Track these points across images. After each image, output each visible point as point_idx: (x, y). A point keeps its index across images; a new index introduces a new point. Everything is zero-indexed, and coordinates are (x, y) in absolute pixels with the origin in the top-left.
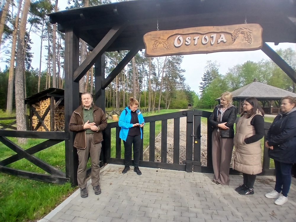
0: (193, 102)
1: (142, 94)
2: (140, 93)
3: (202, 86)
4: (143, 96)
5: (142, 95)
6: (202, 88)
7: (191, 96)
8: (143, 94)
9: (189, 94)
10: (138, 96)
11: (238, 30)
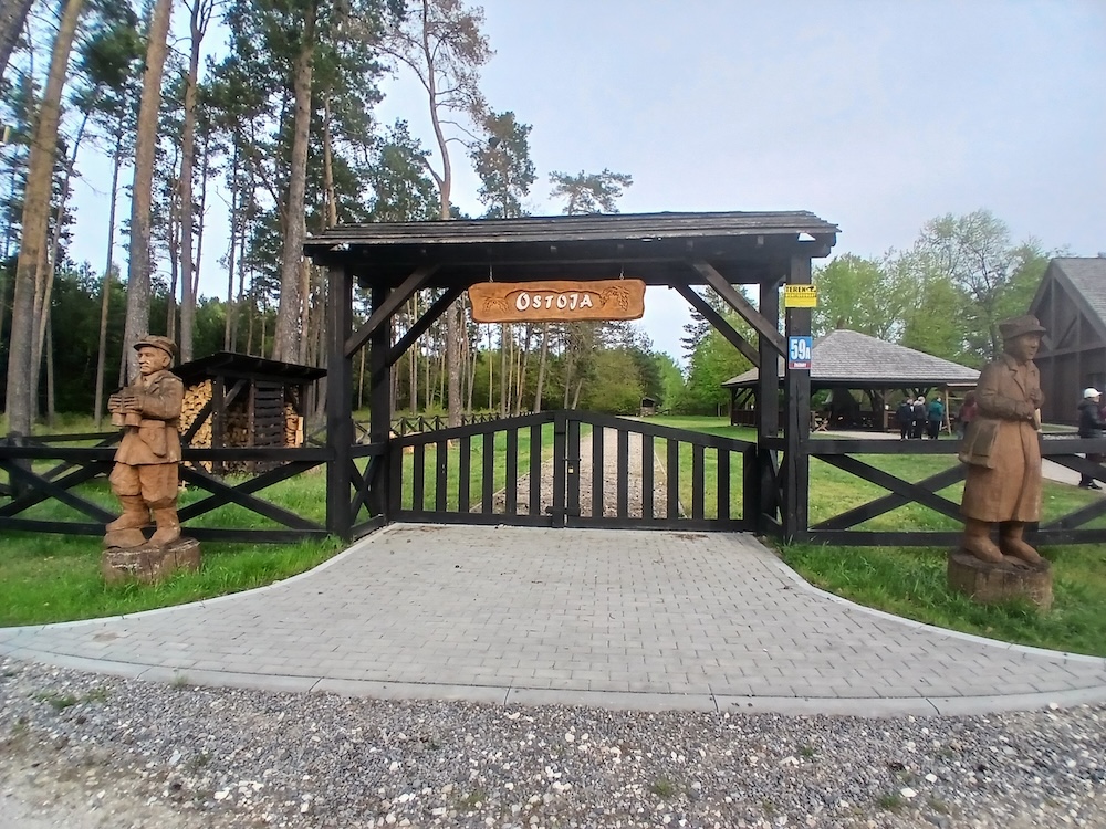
0: (660, 390)
1: (480, 361)
2: (472, 359)
3: (691, 336)
4: (484, 368)
5: (479, 365)
6: (690, 345)
7: (652, 371)
8: (483, 363)
9: (648, 365)
10: (467, 369)
11: (609, 290)
